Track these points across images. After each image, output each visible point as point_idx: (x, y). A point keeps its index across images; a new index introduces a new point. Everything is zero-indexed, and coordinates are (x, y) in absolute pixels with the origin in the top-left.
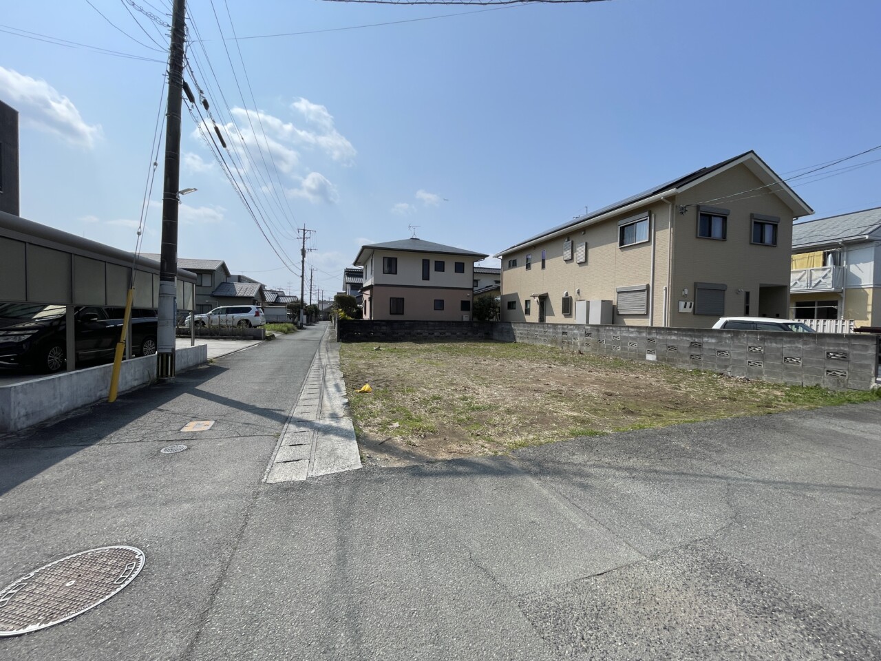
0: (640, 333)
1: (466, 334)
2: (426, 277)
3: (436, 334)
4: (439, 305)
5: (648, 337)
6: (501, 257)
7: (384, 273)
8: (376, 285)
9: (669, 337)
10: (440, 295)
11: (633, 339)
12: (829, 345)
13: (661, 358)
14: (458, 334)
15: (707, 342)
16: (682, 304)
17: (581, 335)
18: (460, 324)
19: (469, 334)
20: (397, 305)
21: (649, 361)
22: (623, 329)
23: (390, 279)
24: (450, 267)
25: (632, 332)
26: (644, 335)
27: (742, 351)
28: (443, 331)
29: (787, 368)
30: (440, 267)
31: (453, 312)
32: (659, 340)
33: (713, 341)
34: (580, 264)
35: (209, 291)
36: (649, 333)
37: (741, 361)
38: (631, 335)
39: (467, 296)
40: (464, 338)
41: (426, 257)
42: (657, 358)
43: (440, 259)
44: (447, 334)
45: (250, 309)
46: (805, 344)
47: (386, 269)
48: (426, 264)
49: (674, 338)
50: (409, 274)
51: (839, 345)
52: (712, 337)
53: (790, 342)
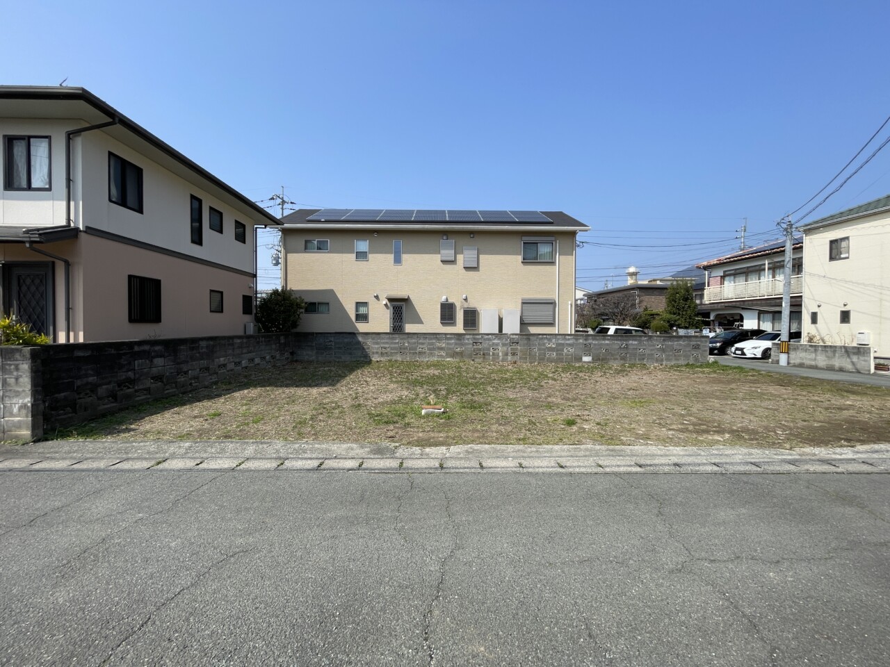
0: (577, 339)
2: (197, 239)
5: (585, 342)
7: (110, 200)
9: (603, 342)
10: (217, 281)
11: (570, 345)
12: (693, 341)
13: (595, 359)
15: (632, 344)
17: (504, 345)
20: (146, 296)
21: (585, 362)
22: (558, 337)
24: (229, 226)
25: (569, 339)
26: (581, 341)
27: (652, 348)
29: (675, 356)
30: (217, 222)
31: (234, 317)
32: (595, 344)
33: (636, 343)
34: (466, 269)
36: (586, 340)
37: (652, 354)
38: (568, 342)
39: (247, 288)
41: (196, 192)
42: (593, 359)
43: (217, 204)
46: (684, 341)
47: (116, 190)
48: (195, 208)
49: (607, 342)
51: (697, 341)
52: (635, 340)
53: (677, 341)
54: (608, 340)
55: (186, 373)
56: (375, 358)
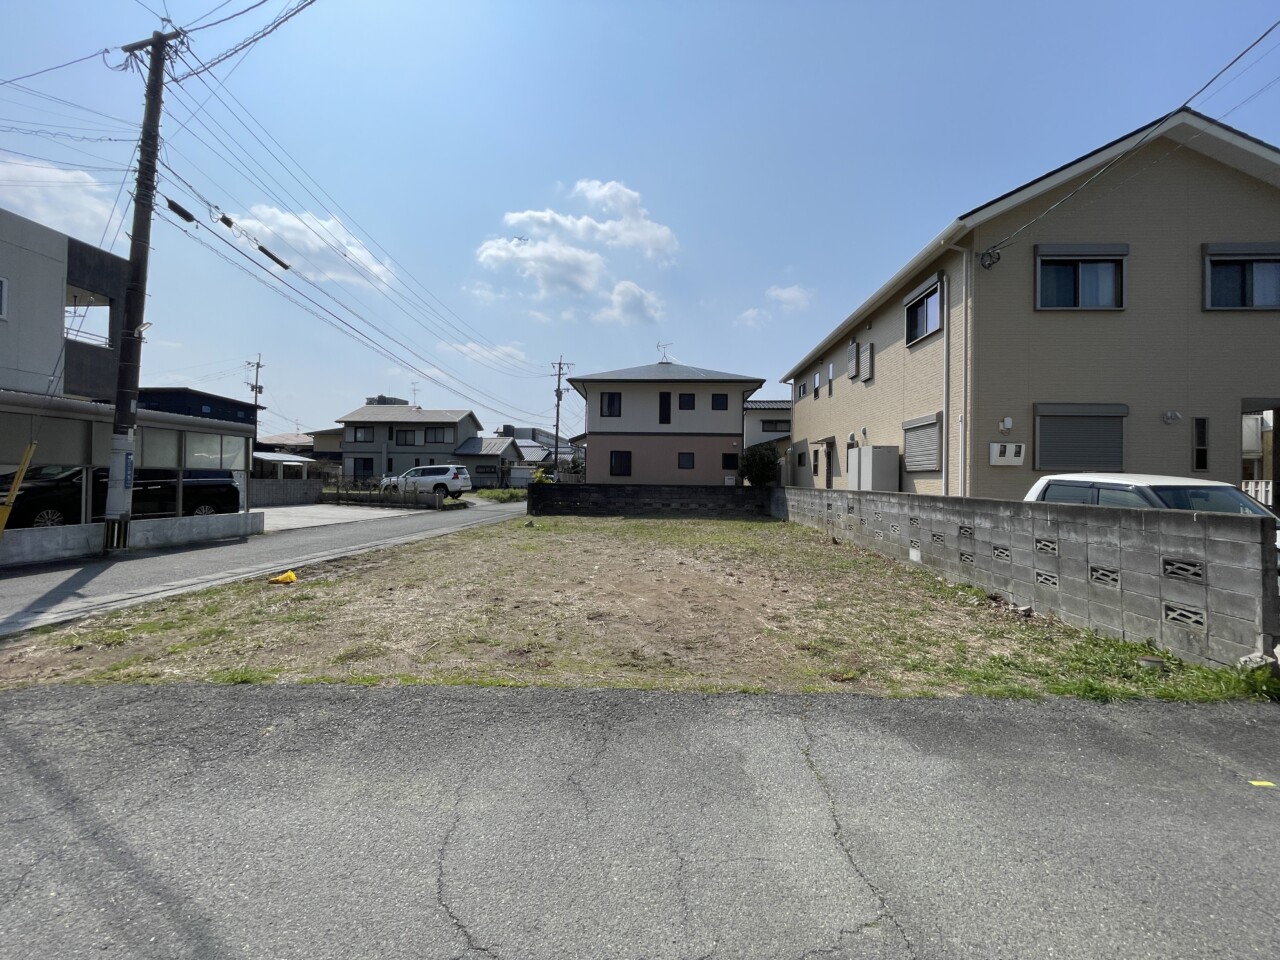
0: (902, 506)
1: (724, 506)
2: (665, 418)
3: (674, 505)
4: (686, 460)
5: (912, 515)
6: (792, 381)
7: (602, 415)
8: (591, 433)
9: (934, 516)
10: (686, 446)
11: (895, 517)
12: (1166, 540)
13: (925, 556)
14: (710, 505)
15: (979, 528)
16: (996, 448)
17: (844, 510)
18: (713, 490)
19: (729, 506)
20: (621, 462)
21: (913, 562)
22: (883, 499)
23: (612, 424)
24: (703, 402)
25: (894, 505)
26: (907, 510)
27: (1025, 549)
28: (684, 501)
29: (1096, 594)
30: (688, 402)
31: (710, 471)
32: (923, 521)
33: (987, 524)
34: (865, 381)
35: (451, 449)
36: (912, 508)
37: (1026, 572)
38: (893, 511)
39: (730, 447)
40: (722, 513)
41: (665, 389)
42: (922, 558)
43: (687, 390)
44: (693, 506)
45: (447, 470)
46: (1123, 536)
47: (605, 409)
48: (665, 399)
49: (939, 517)
50: (639, 415)
51: (1184, 541)
52: (986, 517)
53: (1097, 532)
54: (941, 510)
55: (615, 504)
56: (791, 518)
